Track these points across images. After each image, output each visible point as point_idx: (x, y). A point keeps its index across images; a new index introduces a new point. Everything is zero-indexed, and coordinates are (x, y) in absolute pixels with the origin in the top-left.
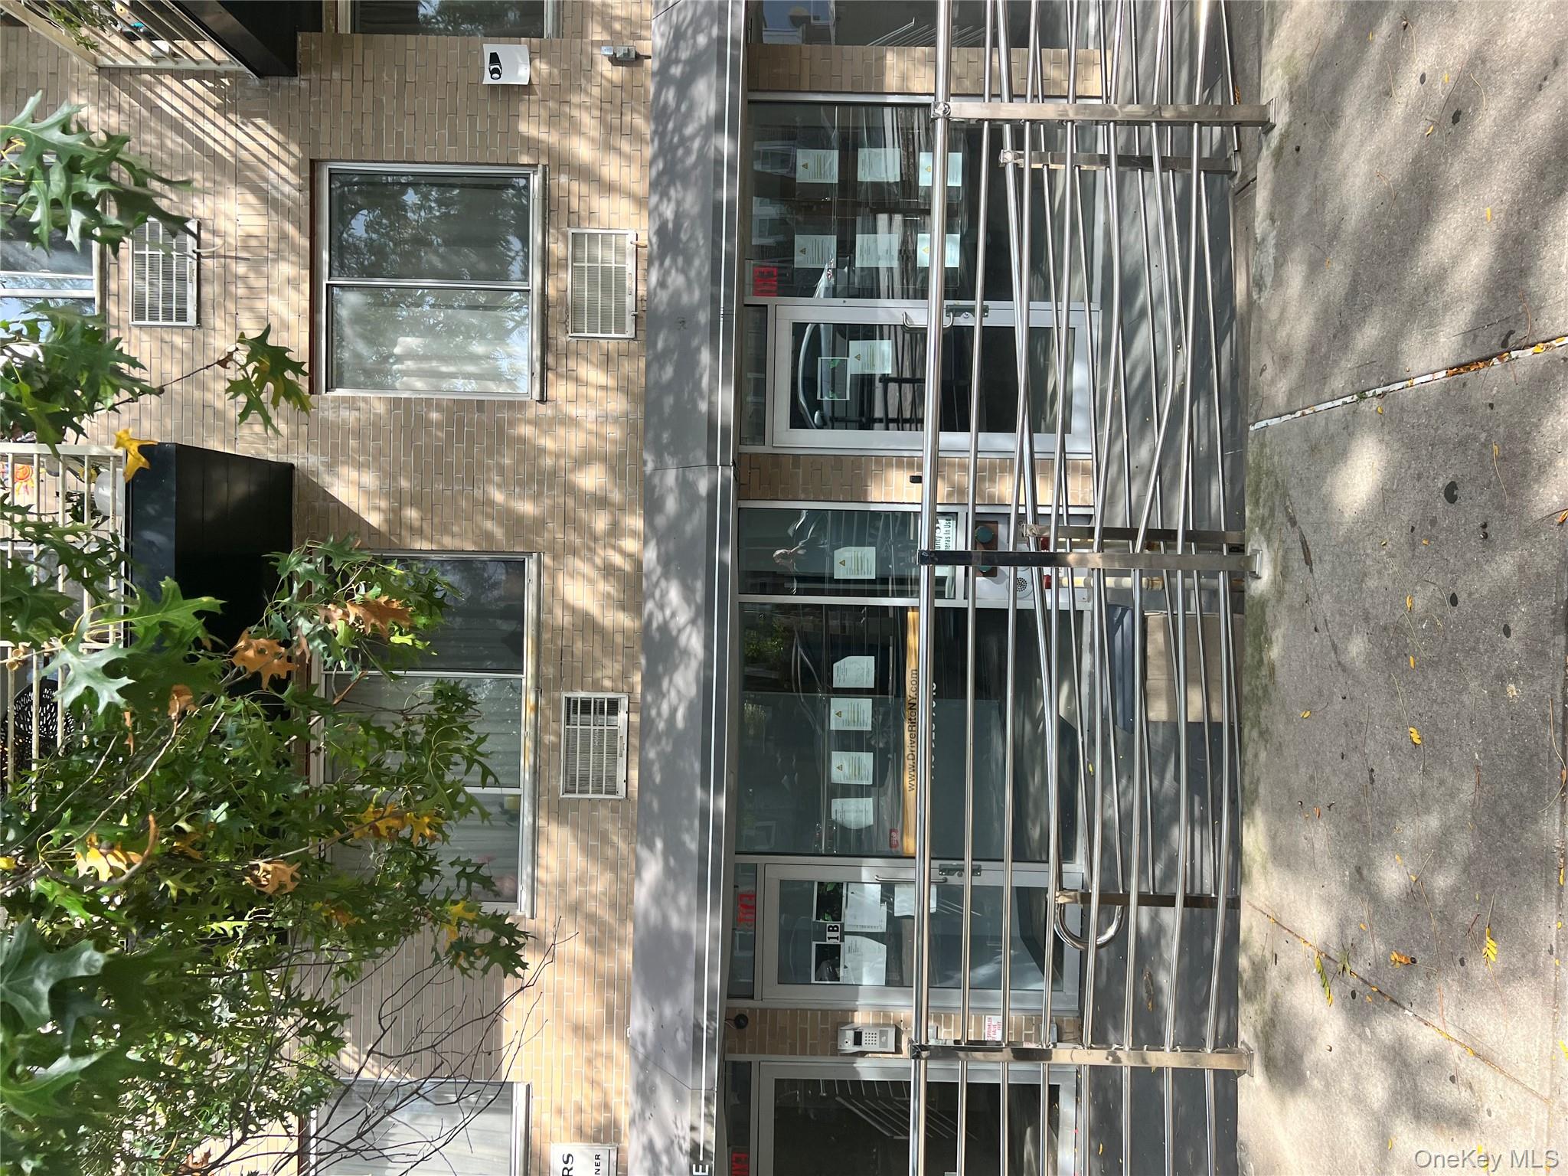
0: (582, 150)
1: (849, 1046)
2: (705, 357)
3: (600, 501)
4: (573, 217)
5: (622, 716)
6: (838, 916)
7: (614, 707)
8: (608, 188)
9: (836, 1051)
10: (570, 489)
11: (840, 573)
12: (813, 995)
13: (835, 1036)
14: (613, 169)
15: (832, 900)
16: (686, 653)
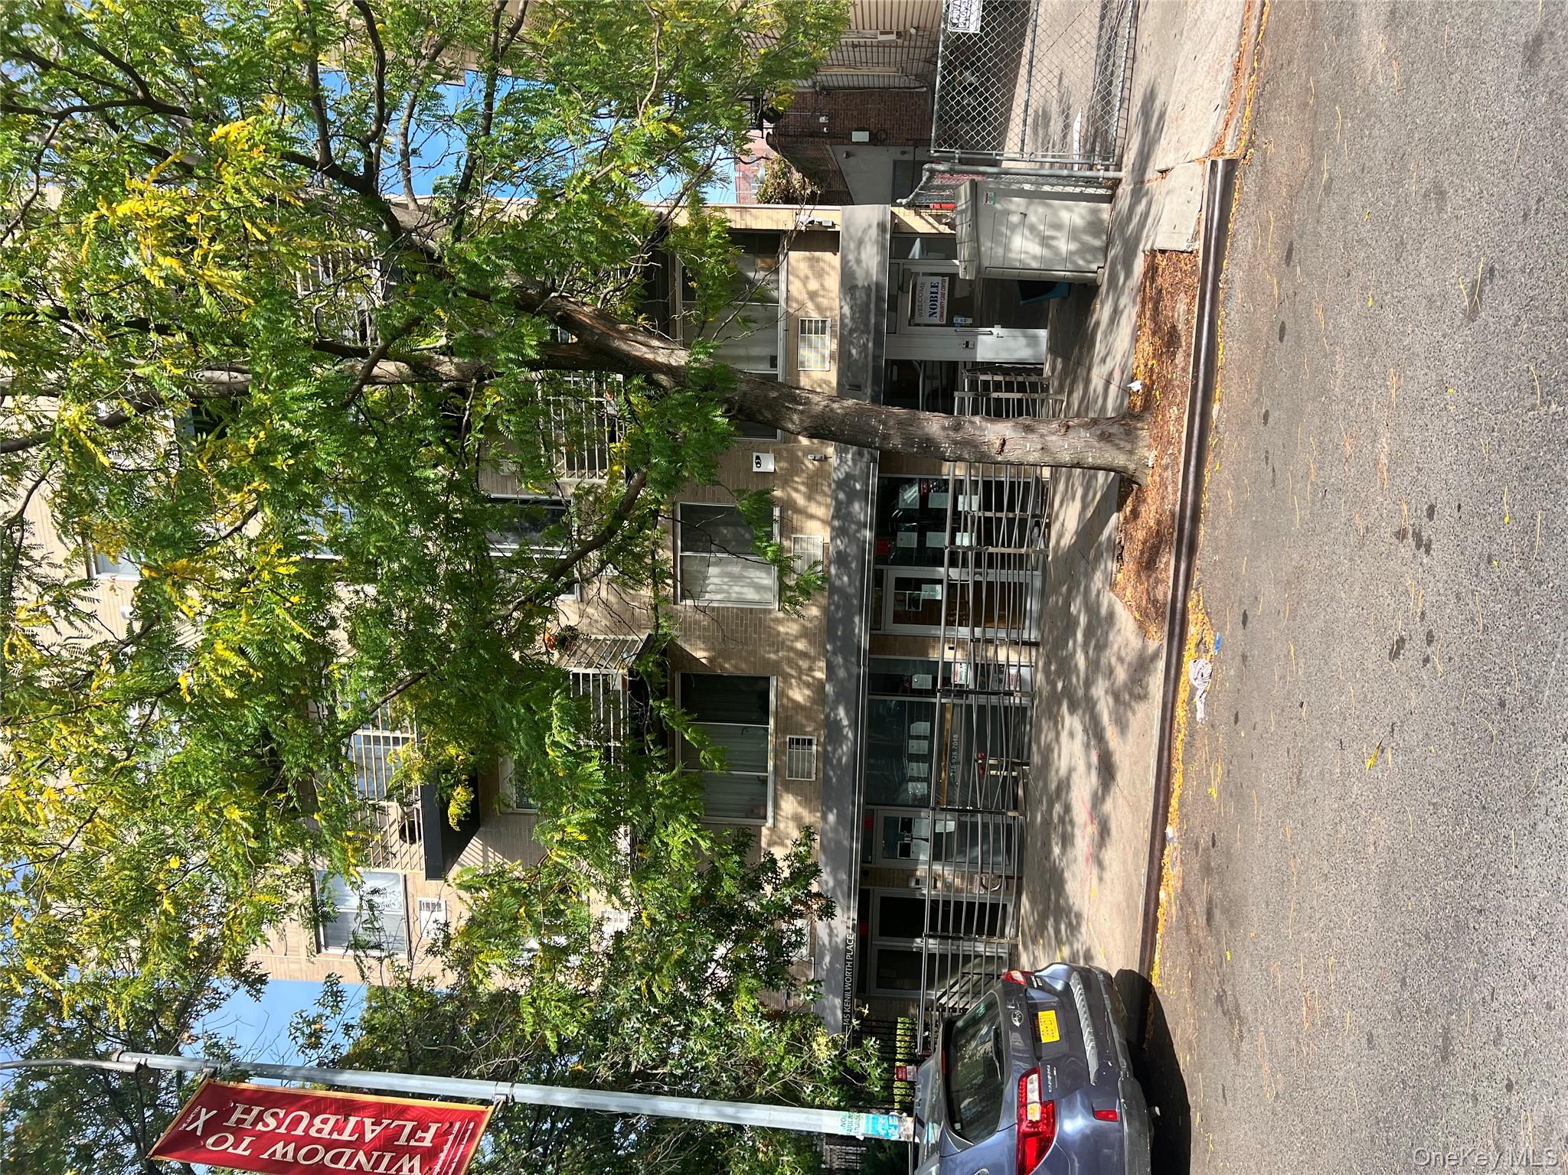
0: (800, 500)
1: (913, 884)
2: (857, 620)
3: (804, 655)
4: (794, 530)
5: (814, 747)
6: (910, 831)
7: (810, 742)
8: (812, 517)
9: (908, 886)
10: (792, 649)
11: (915, 686)
12: (900, 863)
13: (908, 881)
14: (815, 509)
15: (908, 825)
16: (846, 737)
